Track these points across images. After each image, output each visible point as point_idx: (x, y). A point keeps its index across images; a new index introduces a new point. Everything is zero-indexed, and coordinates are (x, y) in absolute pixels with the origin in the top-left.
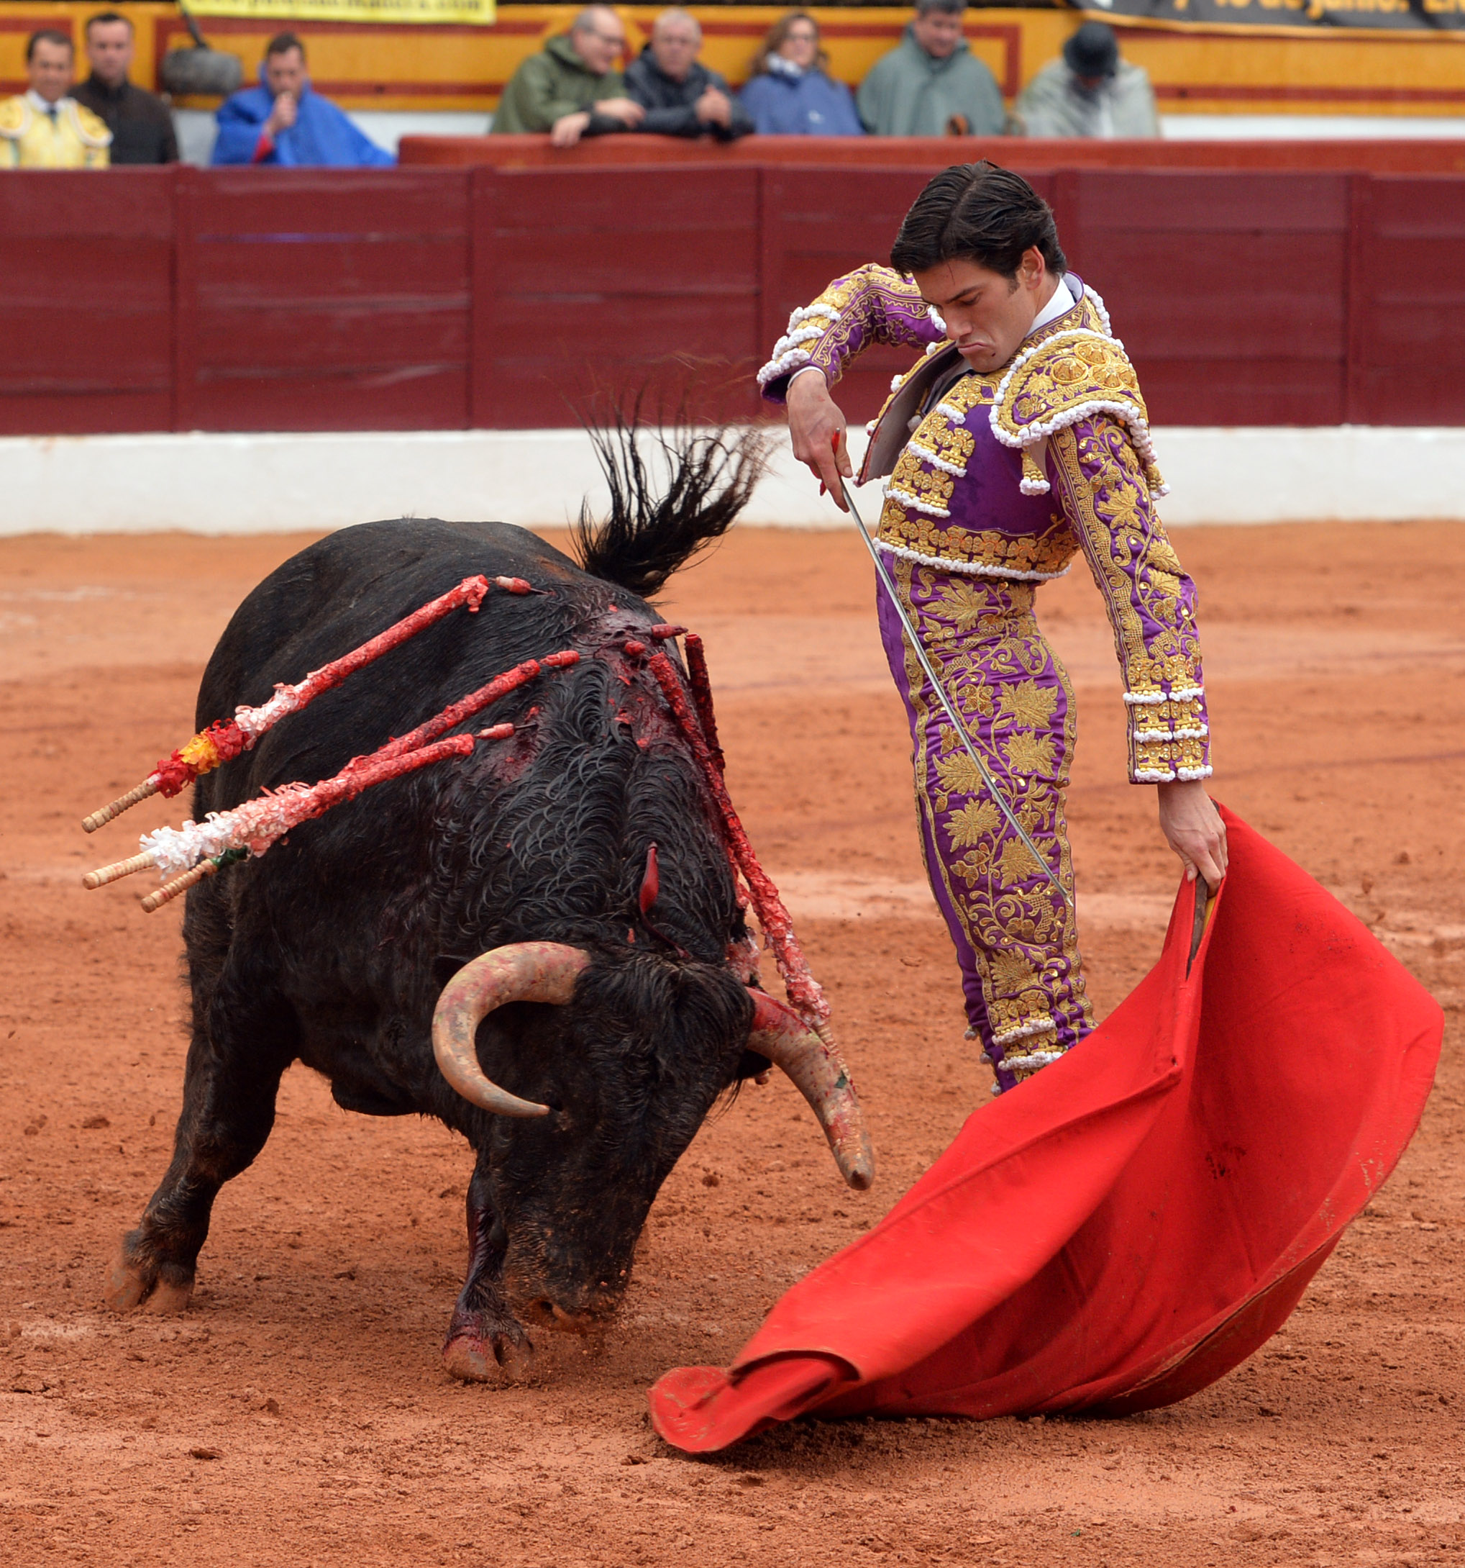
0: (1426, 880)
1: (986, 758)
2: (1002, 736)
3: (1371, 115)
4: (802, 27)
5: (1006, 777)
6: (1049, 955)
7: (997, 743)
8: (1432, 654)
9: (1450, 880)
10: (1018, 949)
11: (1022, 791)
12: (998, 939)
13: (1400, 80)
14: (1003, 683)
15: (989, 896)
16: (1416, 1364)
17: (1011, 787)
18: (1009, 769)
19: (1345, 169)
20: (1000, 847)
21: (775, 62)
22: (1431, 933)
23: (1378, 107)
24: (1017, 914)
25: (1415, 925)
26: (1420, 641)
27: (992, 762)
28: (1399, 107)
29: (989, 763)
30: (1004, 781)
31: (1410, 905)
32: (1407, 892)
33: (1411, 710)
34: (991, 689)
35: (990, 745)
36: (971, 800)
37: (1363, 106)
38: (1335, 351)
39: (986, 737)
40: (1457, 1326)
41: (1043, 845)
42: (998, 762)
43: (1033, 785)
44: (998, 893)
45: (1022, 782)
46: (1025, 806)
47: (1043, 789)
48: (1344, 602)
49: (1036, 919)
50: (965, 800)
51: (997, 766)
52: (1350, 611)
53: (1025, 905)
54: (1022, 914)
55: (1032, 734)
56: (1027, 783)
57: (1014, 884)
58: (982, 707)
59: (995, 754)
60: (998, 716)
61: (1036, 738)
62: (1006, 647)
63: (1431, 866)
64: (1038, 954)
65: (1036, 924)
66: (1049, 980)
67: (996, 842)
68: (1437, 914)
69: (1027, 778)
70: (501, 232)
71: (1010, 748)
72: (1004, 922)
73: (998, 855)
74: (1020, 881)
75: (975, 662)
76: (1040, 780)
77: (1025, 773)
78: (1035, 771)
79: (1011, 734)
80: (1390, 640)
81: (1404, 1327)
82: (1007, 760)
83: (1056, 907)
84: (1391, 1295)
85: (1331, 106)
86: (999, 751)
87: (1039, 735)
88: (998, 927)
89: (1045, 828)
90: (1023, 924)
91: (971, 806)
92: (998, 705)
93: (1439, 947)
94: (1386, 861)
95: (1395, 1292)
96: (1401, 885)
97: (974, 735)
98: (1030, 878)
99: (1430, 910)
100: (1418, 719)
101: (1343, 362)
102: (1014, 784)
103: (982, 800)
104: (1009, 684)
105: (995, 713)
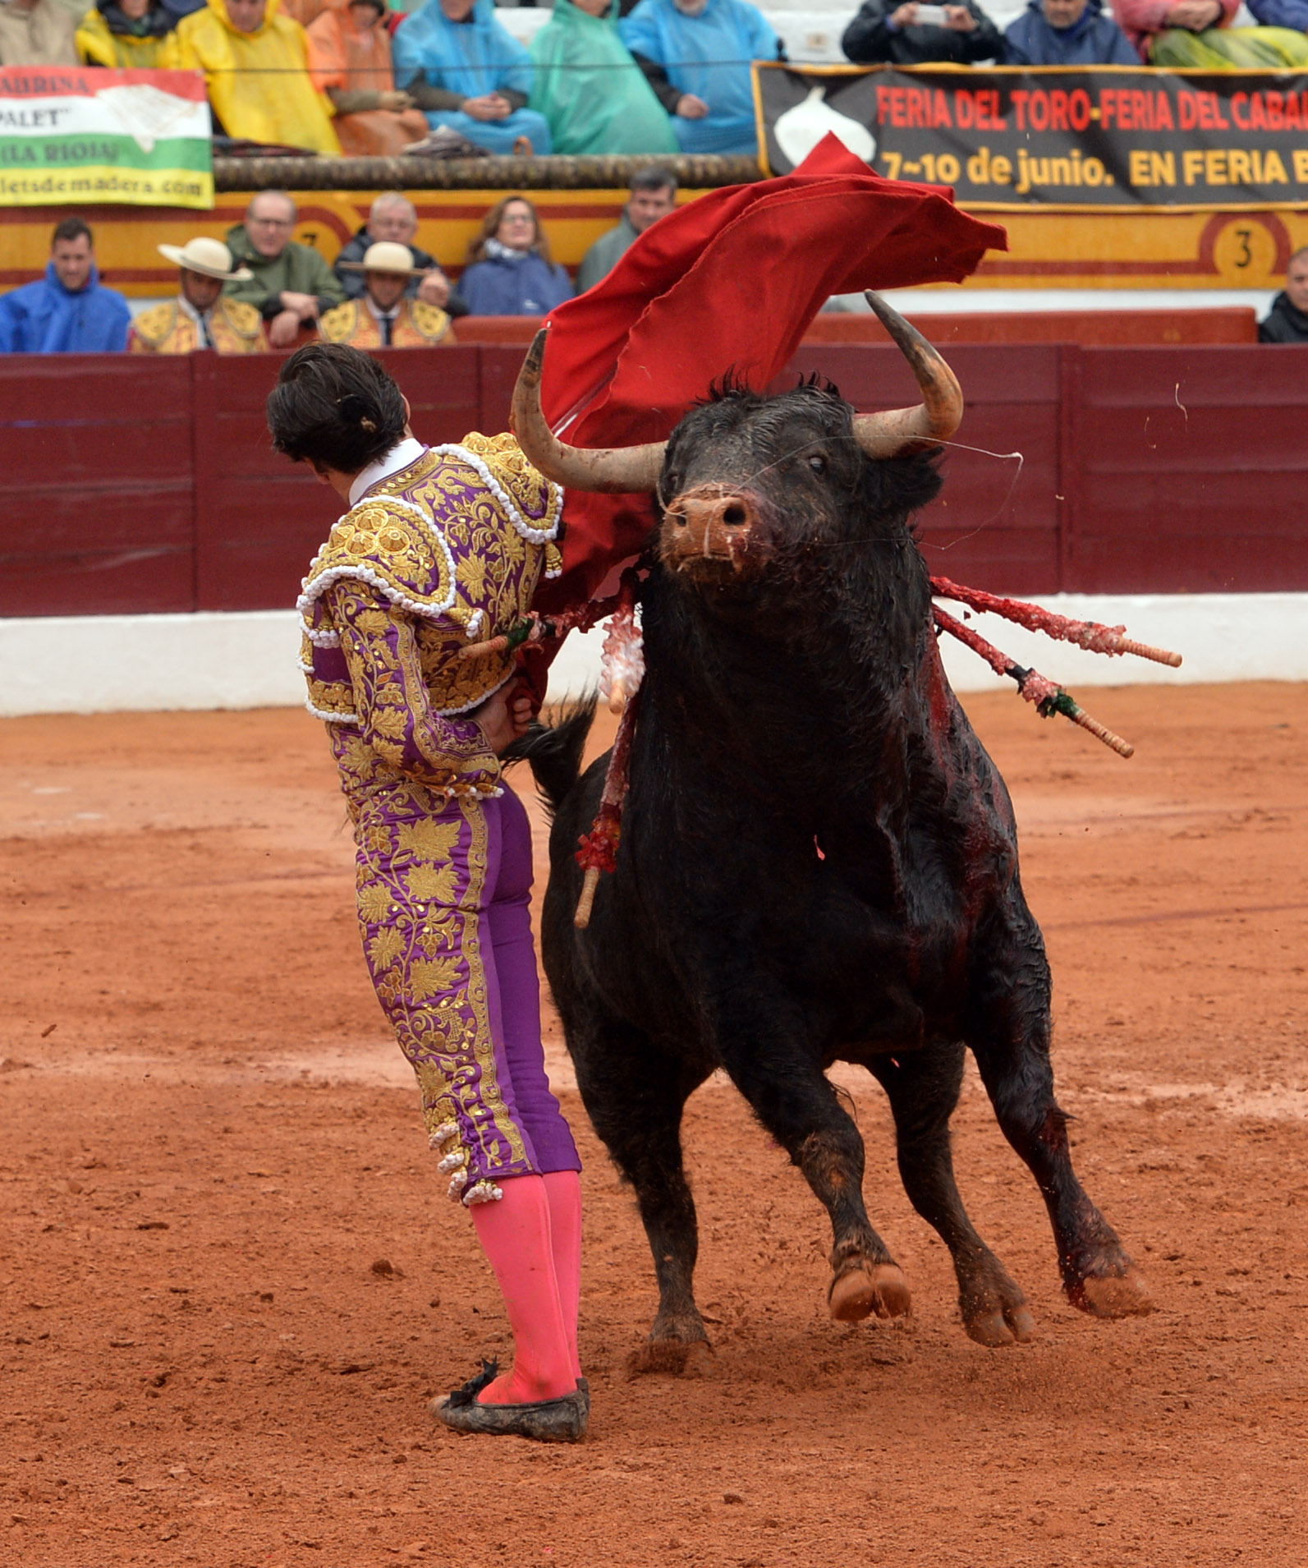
0: (1138, 1040)
1: (389, 889)
2: (403, 868)
3: (1080, 288)
4: (517, 209)
5: (406, 905)
6: (459, 1064)
7: (398, 876)
8: (1147, 817)
9: (1163, 1040)
10: (431, 1060)
11: (420, 916)
12: (417, 1051)
13: (1108, 254)
14: (399, 824)
15: (405, 1013)
16: (1124, 1521)
17: (411, 913)
18: (408, 898)
19: (1057, 341)
20: (408, 968)
21: (493, 247)
22: (1143, 1092)
23: (1087, 280)
24: (428, 1027)
25: (1128, 1085)
26: (1134, 805)
27: (394, 892)
28: (1108, 280)
29: (392, 893)
30: (404, 909)
31: (1123, 1065)
32: (1121, 1053)
33: (1126, 873)
34: (389, 828)
35: (392, 878)
36: (381, 928)
37: (1073, 280)
38: (1050, 521)
39: (387, 871)
40: (1164, 1482)
41: (448, 963)
42: (398, 892)
43: (432, 910)
44: (412, 1010)
45: (421, 908)
46: (426, 930)
47: (443, 913)
48: (1061, 767)
49: (446, 1031)
50: (376, 929)
51: (398, 896)
52: (1067, 776)
53: (434, 1019)
54: (433, 1027)
55: (431, 864)
56: (426, 909)
57: (423, 1001)
58: (382, 845)
59: (396, 885)
60: (396, 853)
61: (435, 868)
62: (403, 792)
63: (1143, 1027)
64: (449, 1064)
65: (446, 1035)
66: (458, 1087)
67: (404, 963)
68: (1151, 1074)
69: (426, 905)
70: (223, 416)
71: (411, 879)
72: (418, 1035)
73: (408, 975)
74: (429, 998)
75: (376, 806)
76: (439, 906)
77: (423, 900)
78: (435, 898)
79: (409, 866)
80: (1106, 805)
81: (1113, 1484)
82: (407, 890)
83: (465, 1019)
84: (1101, 1453)
85: (1040, 280)
86: (401, 882)
87: (439, 865)
88: (415, 1039)
89: (450, 947)
90: (432, 1036)
91: (382, 931)
92: (396, 843)
93: (1151, 1106)
94: (1100, 1023)
95: (1104, 1450)
96: (1114, 1047)
97: (376, 870)
98: (437, 994)
99: (1144, 1071)
100: (1133, 881)
101: (1057, 530)
102: (414, 911)
103: (390, 927)
104: (406, 824)
105: (394, 851)
